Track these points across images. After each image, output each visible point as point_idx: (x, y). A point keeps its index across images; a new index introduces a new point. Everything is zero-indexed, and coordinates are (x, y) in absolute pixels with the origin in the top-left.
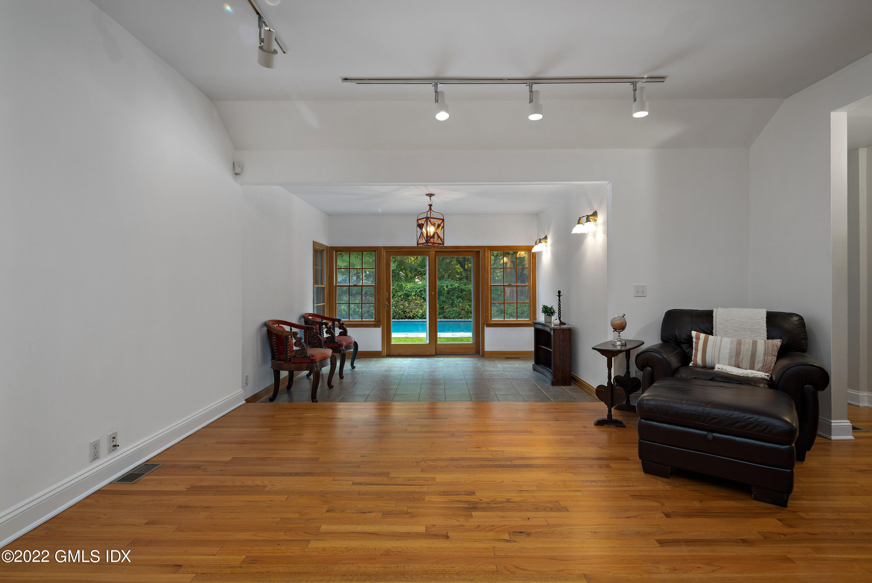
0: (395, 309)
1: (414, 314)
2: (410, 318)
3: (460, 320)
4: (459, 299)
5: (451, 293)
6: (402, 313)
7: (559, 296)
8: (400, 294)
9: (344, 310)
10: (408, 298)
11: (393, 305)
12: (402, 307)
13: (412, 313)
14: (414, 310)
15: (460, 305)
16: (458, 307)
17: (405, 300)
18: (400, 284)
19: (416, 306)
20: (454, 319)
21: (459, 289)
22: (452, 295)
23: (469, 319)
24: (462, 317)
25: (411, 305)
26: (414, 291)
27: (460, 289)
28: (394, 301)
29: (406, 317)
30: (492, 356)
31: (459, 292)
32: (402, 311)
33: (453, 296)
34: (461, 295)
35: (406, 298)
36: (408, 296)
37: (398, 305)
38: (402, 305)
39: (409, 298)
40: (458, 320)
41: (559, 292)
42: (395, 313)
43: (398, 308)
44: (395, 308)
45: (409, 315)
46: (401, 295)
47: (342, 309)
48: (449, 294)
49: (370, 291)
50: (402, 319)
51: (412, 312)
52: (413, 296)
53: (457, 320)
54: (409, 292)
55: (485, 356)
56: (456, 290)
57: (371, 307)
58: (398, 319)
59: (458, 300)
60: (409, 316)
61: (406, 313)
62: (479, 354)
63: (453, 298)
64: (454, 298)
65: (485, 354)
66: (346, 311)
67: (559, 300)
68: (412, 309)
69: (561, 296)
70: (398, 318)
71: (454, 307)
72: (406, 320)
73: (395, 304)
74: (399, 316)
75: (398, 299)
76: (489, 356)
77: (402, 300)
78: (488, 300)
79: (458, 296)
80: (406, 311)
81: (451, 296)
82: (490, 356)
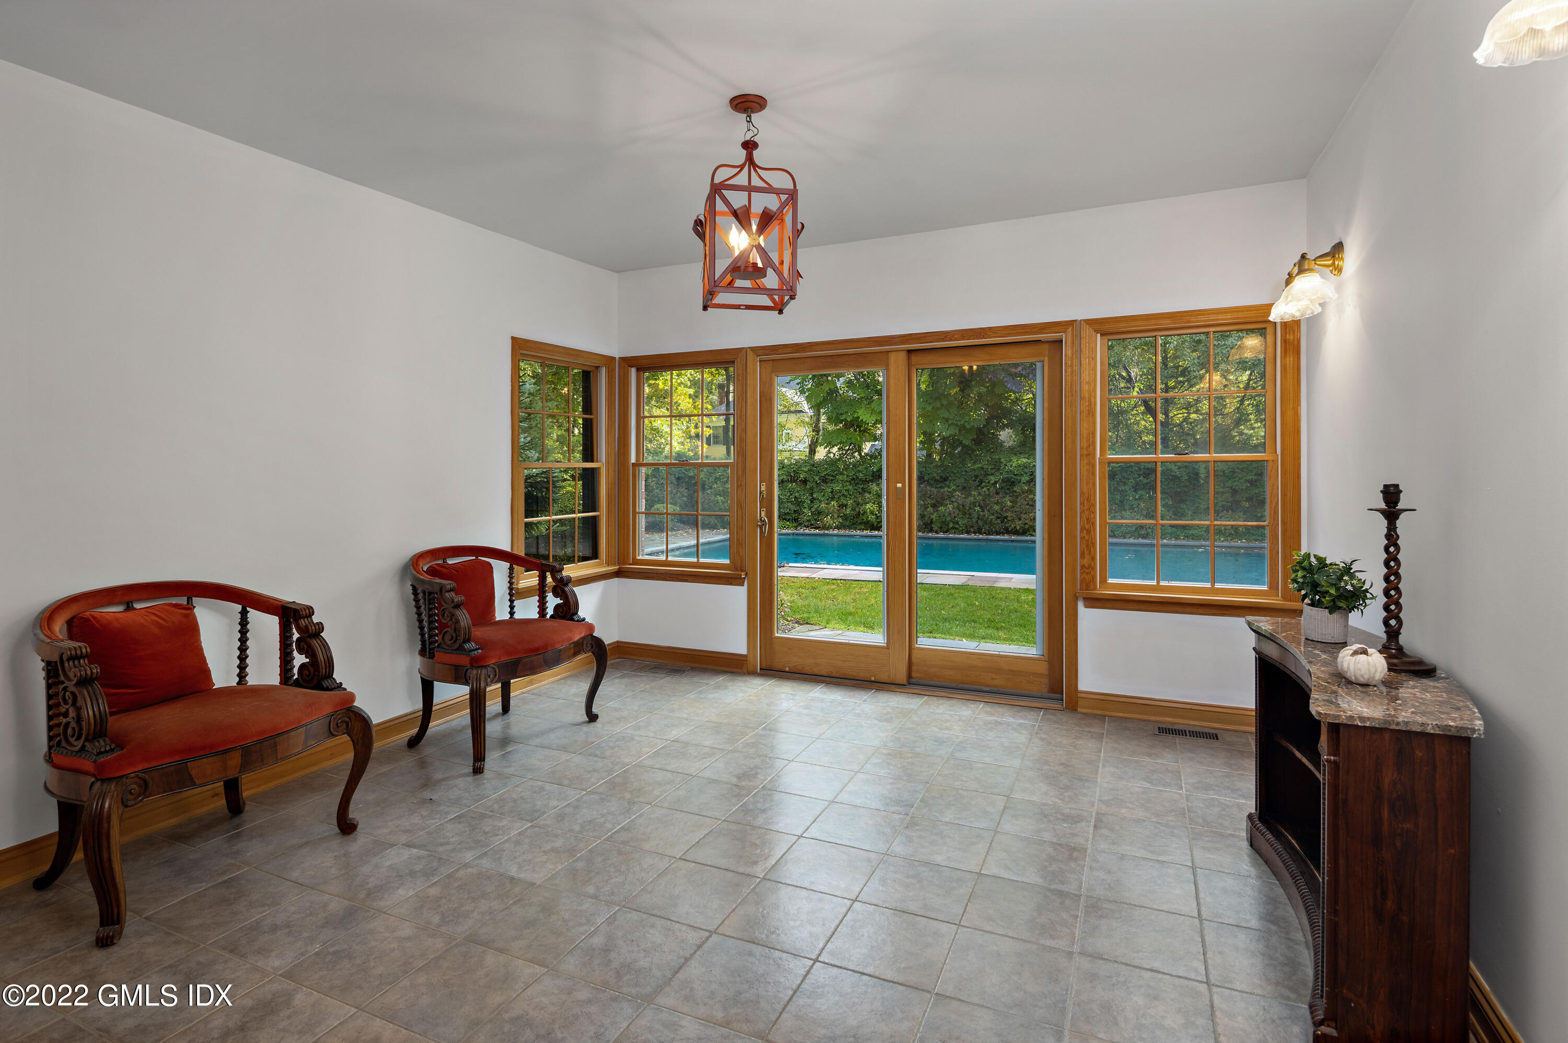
0: (981, 513)
1: (1026, 524)
2: (1016, 533)
3: (1141, 541)
4: (1140, 492)
5: (1118, 477)
6: (999, 521)
7: (1391, 513)
8: (993, 479)
9: (872, 513)
10: (1013, 488)
11: (977, 504)
12: (996, 507)
13: (1020, 522)
14: (1025, 516)
15: (1142, 505)
16: (1136, 509)
17: (1006, 494)
18: (997, 457)
19: (1030, 506)
20: (1125, 538)
21: (1140, 469)
22: (1121, 482)
23: (1164, 538)
24: (1148, 534)
25: (1019, 504)
26: (1026, 473)
27: (1142, 467)
28: (979, 494)
29: (1007, 532)
30: (1108, 713)
31: (1140, 475)
32: (998, 518)
33: (1125, 483)
34: (1145, 481)
35: (1008, 489)
36: (1013, 484)
37: (988, 502)
38: (997, 503)
39: (1015, 489)
40: (1136, 541)
41: (1391, 494)
42: (982, 520)
43: (988, 511)
44: (980, 510)
45: (1013, 526)
46: (996, 483)
47: (868, 510)
48: (1113, 479)
49: (929, 474)
50: (998, 533)
51: (1020, 519)
52: (1024, 483)
53: (1132, 541)
54: (1015, 475)
55: (1079, 710)
56: (1132, 472)
57: (928, 507)
58: (987, 534)
59: (1137, 493)
60: (1013, 529)
61: (1005, 520)
62: (1058, 696)
63: (1123, 488)
64: (1127, 488)
65: (1080, 703)
66: (876, 514)
67: (1388, 536)
68: (1022, 513)
69: (1403, 516)
70: (987, 532)
71: (1125, 510)
72: (1006, 537)
73: (982, 502)
74: (990, 527)
75: (988, 489)
76: (1095, 712)
77: (997, 493)
78: (1094, 513)
79: (1137, 484)
80: (1006, 517)
81: (1118, 484)
82: (1099, 712)
